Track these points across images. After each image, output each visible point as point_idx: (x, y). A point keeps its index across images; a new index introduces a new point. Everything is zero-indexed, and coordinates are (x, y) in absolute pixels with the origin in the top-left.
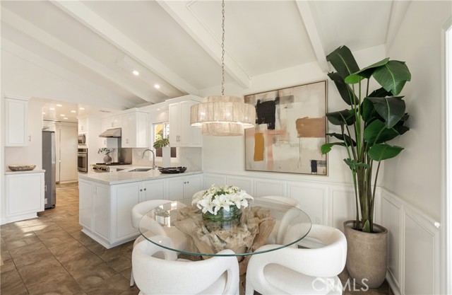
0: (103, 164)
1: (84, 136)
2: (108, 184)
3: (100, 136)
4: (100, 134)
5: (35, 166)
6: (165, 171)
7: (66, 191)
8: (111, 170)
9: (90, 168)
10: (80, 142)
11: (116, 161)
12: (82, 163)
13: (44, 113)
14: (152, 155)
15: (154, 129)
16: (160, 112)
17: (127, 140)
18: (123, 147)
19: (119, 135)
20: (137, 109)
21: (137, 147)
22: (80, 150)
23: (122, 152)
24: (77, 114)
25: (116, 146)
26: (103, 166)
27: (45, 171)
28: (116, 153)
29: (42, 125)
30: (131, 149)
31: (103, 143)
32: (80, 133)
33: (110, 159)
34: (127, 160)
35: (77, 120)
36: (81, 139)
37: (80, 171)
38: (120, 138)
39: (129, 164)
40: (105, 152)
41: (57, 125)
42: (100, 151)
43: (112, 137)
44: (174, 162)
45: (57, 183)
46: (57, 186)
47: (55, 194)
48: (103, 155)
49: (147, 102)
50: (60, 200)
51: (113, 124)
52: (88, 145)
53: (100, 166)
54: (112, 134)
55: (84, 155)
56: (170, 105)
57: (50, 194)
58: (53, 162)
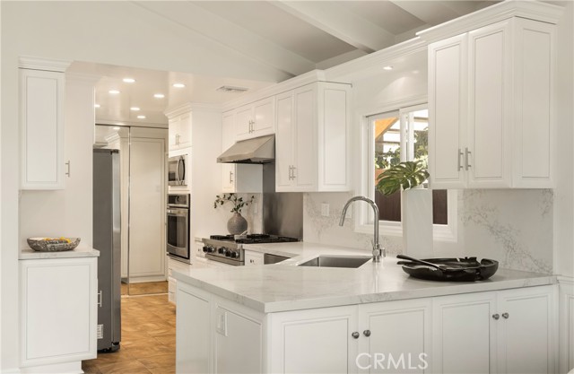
0: (227, 238)
1: (182, 161)
2: (259, 308)
3: (221, 160)
4: (219, 155)
5: (78, 240)
6: (422, 271)
7: (140, 303)
8: (248, 256)
9: (196, 248)
10: (172, 178)
11: (259, 230)
12: (176, 234)
13: (98, 106)
14: (365, 214)
15: (369, 132)
16: (390, 77)
17: (292, 168)
18: (278, 189)
19: (267, 155)
20: (319, 74)
21: (322, 188)
22: (172, 199)
23: (273, 202)
24: (166, 100)
25: (258, 188)
26: (226, 243)
27: (97, 253)
28: (258, 207)
29: (92, 137)
30: (301, 194)
31: (226, 179)
32: (173, 153)
33: (243, 225)
34: (286, 228)
35: (167, 119)
36: (175, 169)
37: (173, 254)
38: (269, 164)
39: (296, 238)
40: (230, 205)
41: (123, 138)
42: (220, 201)
43: (248, 161)
44: (445, 241)
45: (124, 282)
46: (123, 288)
47: (118, 311)
48: (226, 213)
49: (351, 48)
50: (129, 329)
51: (252, 123)
52: (190, 187)
53: (219, 244)
54: (246, 154)
55: (182, 213)
56: (432, 47)
57: (109, 314)
58: (115, 229)
